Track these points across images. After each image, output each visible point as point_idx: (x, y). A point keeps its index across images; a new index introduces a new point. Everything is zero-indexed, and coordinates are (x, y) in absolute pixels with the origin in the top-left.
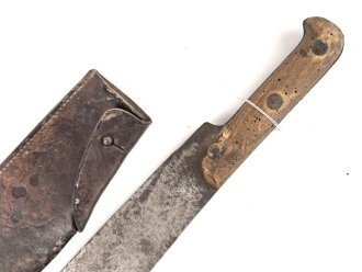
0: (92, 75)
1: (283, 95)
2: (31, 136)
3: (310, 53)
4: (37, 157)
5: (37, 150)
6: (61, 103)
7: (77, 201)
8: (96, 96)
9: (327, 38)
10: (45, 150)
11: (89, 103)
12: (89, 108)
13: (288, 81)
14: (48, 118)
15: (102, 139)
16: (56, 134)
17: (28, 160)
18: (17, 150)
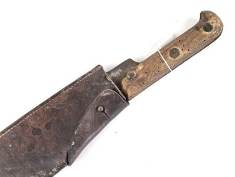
0: (99, 68)
1: (180, 50)
2: (53, 97)
3: (202, 29)
4: (53, 112)
5: (54, 107)
6: (76, 81)
7: (73, 143)
8: (99, 81)
9: (213, 23)
10: (59, 108)
11: (93, 84)
12: (92, 87)
13: (185, 43)
14: (66, 88)
15: (97, 108)
16: (69, 99)
17: (47, 112)
18: (42, 104)
